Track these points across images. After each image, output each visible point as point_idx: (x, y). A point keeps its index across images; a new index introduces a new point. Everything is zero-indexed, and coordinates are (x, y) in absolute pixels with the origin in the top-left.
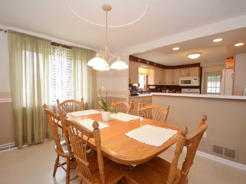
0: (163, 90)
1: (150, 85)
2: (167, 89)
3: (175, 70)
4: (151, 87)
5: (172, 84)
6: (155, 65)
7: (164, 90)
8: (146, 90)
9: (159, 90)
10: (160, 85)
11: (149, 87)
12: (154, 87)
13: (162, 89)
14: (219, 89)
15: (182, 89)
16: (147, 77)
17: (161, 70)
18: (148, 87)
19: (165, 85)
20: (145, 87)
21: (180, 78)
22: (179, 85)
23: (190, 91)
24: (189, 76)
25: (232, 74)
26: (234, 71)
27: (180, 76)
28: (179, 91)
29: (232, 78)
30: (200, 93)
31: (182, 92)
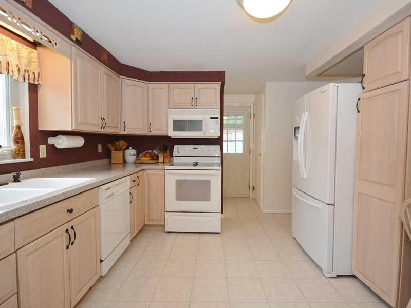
0: (116, 150)
1: (55, 134)
2: (127, 148)
3: (154, 86)
4: (62, 143)
5: (145, 132)
6: (77, 35)
7: (118, 152)
8: (28, 158)
9: (100, 151)
10: (103, 131)
11: (51, 141)
12: (79, 142)
13: (112, 149)
14: (242, 144)
15: (176, 147)
16: (33, 89)
17: (107, 75)
18: (46, 143)
19: (122, 133)
20: (23, 142)
21: (170, 111)
22: (169, 135)
23: (195, 153)
24: (196, 107)
25: (359, 99)
26: (364, 88)
27: (170, 107)
28: (166, 153)
29: (359, 112)
30: (220, 156)
31: (174, 155)
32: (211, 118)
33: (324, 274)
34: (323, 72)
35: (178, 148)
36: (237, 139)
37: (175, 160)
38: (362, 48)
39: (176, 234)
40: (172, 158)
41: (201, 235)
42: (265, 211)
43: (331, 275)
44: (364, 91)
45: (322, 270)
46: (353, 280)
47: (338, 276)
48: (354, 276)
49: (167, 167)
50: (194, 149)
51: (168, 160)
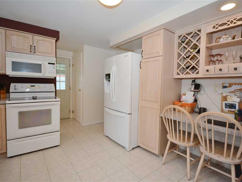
14: (64, 83)
15: (12, 85)
21: (8, 54)
22: (7, 74)
23: (33, 89)
24: (34, 54)
25: (141, 62)
26: (142, 57)
27: (7, 50)
28: (3, 90)
29: (141, 68)
30: (55, 91)
31: (11, 91)
32: (49, 63)
33: (127, 150)
34: (118, 46)
35: (15, 86)
36: (61, 80)
37: (12, 95)
38: (142, 37)
39: (20, 157)
40: (8, 94)
41: (44, 151)
42: (84, 125)
43: (130, 149)
44: (143, 58)
45: (125, 148)
46: (138, 149)
47: (133, 149)
48: (139, 146)
49: (7, 102)
50: (31, 86)
51: (5, 95)
